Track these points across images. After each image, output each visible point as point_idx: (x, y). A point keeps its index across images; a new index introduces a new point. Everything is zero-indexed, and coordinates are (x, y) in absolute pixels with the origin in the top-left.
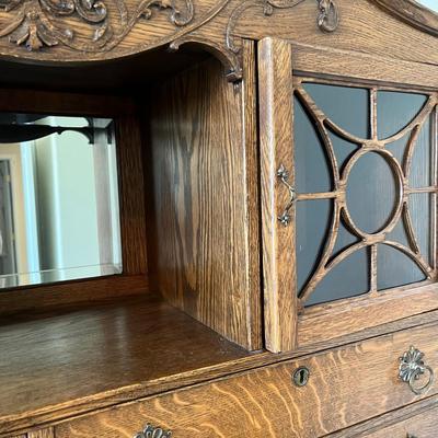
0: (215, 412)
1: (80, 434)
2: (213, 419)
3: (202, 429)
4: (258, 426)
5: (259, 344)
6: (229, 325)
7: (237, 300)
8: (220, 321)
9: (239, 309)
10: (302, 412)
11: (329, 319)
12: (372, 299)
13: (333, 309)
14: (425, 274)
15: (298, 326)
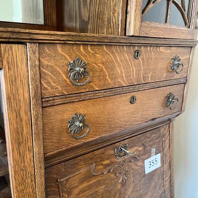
0: (104, 60)
1: (49, 52)
2: (103, 63)
3: (99, 66)
4: (120, 72)
5: (123, 33)
6: (108, 28)
7: (114, 13)
8: (102, 29)
9: (115, 17)
10: (136, 71)
11: (152, 27)
12: (167, 26)
13: (154, 24)
14: (186, 24)
15: (141, 26)
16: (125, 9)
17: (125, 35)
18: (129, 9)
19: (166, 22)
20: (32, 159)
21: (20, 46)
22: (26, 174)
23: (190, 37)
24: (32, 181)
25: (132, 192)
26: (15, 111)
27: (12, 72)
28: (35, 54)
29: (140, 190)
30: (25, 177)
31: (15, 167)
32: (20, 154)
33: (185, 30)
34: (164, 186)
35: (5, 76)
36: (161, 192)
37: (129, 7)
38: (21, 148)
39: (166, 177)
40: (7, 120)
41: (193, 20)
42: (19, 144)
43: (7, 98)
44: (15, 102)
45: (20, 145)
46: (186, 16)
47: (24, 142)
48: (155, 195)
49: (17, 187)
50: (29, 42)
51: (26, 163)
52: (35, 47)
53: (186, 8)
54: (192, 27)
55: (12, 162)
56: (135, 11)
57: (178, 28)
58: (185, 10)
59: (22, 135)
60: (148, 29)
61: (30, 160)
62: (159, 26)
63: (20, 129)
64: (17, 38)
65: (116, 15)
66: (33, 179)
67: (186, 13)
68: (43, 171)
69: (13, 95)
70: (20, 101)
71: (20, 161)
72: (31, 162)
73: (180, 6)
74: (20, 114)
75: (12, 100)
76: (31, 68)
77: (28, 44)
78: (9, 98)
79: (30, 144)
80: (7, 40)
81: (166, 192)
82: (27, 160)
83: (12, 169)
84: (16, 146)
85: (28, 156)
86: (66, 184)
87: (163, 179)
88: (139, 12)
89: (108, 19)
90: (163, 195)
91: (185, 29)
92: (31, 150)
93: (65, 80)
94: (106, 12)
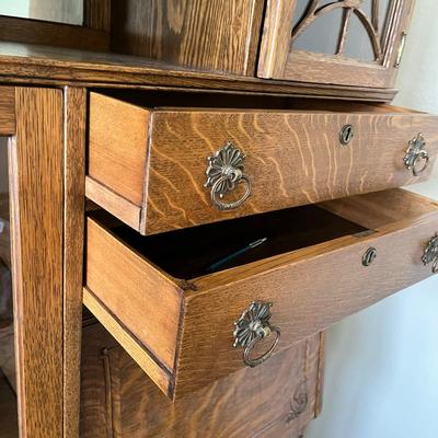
0: (281, 148)
1: (173, 132)
2: (277, 155)
3: (268, 162)
4: (307, 174)
5: (252, 72)
6: (221, 57)
7: (236, 30)
8: (211, 55)
9: (238, 37)
10: (338, 170)
11: (309, 63)
12: (339, 60)
13: (312, 57)
14: (376, 56)
15: (288, 60)
16: (259, 24)
17: (256, 76)
18: (266, 25)
19: (337, 52)
20: (60, 309)
21: (51, 91)
22: (47, 336)
23: (381, 84)
24: (56, 350)
25: (244, 379)
26: (34, 216)
27: (32, 142)
28: (78, 108)
29: (260, 375)
30: (43, 343)
31: (26, 322)
32: (38, 299)
33: (373, 70)
34: (304, 370)
35: (18, 148)
36: (298, 381)
37: (267, 20)
38: (40, 287)
39: (310, 353)
40: (16, 234)
41: (390, 50)
42: (38, 280)
43: (20, 193)
44: (34, 199)
45: (39, 282)
46: (378, 40)
47: (47, 276)
48: (286, 385)
49: (28, 361)
50: (69, 86)
51: (48, 315)
52: (80, 94)
53: (380, 26)
54: (387, 63)
55: (21, 313)
56: (279, 30)
57: (359, 65)
58: (376, 29)
59: (44, 263)
60: (300, 67)
61: (56, 310)
62: (323, 60)
63: (40, 251)
64: (47, 78)
65: (240, 33)
66: (60, 347)
67: (378, 35)
68: (78, 333)
69: (33, 187)
70: (43, 198)
71: (37, 311)
72: (57, 314)
73: (369, 20)
74: (42, 224)
75: (29, 197)
76: (69, 136)
77: (66, 88)
78: (23, 192)
79: (57, 281)
80: (27, 81)
81: (309, 382)
82: (50, 311)
83: (22, 327)
84: (31, 284)
85: (54, 302)
86: (119, 359)
87: (305, 357)
88: (287, 33)
89: (224, 39)
90: (303, 386)
91: (374, 66)
92: (58, 292)
93: (196, 194)
94: (221, 24)
